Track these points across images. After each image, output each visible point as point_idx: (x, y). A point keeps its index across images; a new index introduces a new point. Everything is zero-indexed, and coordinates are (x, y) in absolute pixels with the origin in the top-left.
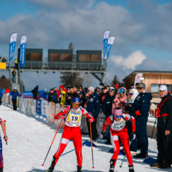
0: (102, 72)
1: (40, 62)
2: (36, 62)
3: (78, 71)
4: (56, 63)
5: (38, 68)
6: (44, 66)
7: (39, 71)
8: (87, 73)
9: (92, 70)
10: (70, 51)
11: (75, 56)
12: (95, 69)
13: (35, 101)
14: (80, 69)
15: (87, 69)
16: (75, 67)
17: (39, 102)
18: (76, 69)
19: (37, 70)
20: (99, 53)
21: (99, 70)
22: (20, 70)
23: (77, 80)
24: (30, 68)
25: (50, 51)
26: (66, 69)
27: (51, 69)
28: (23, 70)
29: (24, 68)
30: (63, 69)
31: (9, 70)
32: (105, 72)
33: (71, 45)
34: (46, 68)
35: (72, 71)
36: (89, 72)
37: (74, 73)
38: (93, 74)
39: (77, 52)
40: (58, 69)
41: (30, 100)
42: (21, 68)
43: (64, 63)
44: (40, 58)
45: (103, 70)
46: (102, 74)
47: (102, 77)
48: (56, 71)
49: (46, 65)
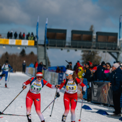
0: (117, 51)
1: (64, 41)
2: (60, 41)
3: (97, 50)
4: (78, 42)
5: (62, 46)
6: (67, 44)
7: (63, 48)
8: (104, 52)
9: (109, 49)
10: (91, 33)
11: (95, 37)
12: (112, 49)
13: (58, 74)
14: (98, 49)
15: (105, 49)
16: (94, 46)
17: (61, 75)
18: (95, 48)
19: (61, 48)
20: (116, 35)
21: (115, 49)
22: (46, 47)
23: (96, 58)
24: (55, 46)
25: (73, 32)
26: (86, 48)
27: (73, 47)
28: (49, 47)
29: (50, 46)
30: (83, 48)
31: (37, 47)
32: (120, 52)
33: (92, 27)
34: (69, 47)
35: (92, 50)
36: (106, 51)
37: (93, 52)
38: (110, 53)
39: (97, 33)
40: (80, 47)
41: (53, 73)
42: (47, 45)
43: (85, 42)
44: (64, 38)
45: (119, 50)
46: (118, 53)
47: (118, 56)
48: (78, 49)
49: (69, 43)
